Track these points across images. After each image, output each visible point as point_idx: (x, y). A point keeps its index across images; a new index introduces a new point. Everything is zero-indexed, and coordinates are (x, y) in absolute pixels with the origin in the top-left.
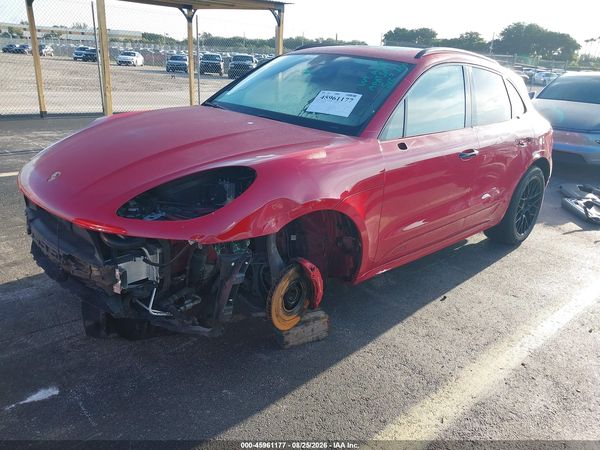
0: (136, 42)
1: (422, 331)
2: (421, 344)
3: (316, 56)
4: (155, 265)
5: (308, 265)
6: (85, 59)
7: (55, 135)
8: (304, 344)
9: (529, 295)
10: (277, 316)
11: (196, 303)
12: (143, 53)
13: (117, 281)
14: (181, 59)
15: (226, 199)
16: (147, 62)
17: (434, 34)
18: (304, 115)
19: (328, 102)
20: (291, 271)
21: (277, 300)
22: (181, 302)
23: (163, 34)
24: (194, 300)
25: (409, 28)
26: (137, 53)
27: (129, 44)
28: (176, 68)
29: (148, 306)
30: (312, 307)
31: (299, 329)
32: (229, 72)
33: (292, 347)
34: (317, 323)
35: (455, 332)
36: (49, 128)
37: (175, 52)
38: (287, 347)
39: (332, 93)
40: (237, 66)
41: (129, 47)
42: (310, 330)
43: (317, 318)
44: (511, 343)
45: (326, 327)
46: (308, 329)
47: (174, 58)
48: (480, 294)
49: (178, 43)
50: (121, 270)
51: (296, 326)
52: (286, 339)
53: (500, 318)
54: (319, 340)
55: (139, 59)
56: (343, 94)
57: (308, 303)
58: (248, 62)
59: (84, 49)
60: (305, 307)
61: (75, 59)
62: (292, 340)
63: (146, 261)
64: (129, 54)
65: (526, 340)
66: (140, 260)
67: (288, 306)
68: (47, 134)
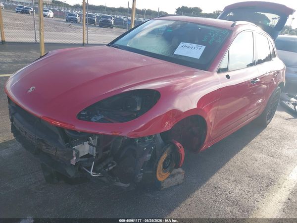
0: (49, 4)
1: (232, 179)
2: (233, 186)
3: (174, 22)
4: (95, 146)
5: (178, 144)
6: (23, 12)
7: (11, 54)
8: (171, 187)
9: (280, 156)
10: (159, 174)
11: (114, 166)
12: (53, 11)
13: (73, 157)
14: (74, 15)
15: (136, 107)
16: (55, 16)
17: (201, 11)
18: (172, 56)
19: (186, 49)
20: (169, 149)
21: (160, 165)
22: (107, 166)
23: (63, 2)
24: (113, 164)
25: (189, 7)
26: (50, 11)
27: (45, 6)
28: (72, 20)
29: (90, 171)
30: (177, 167)
31: (169, 180)
32: (100, 24)
33: (165, 189)
34: (179, 175)
35: (249, 179)
36: (7, 50)
37: (70, 11)
38: (162, 189)
39: (188, 44)
40: (104, 21)
41: (45, 7)
42: (175, 179)
43: (179, 173)
44: (279, 186)
45: (183, 177)
46: (174, 179)
47: (70, 15)
48: (255, 155)
49: (71, 6)
50: (76, 150)
51: (168, 178)
52: (162, 185)
53: (269, 170)
54: (178, 185)
55: (51, 14)
56: (194, 45)
57: (174, 165)
58: (109, 19)
59: (21, 7)
60: (173, 167)
61: (17, 12)
62: (165, 186)
63: (89, 144)
64: (46, 11)
65: (285, 184)
66: (86, 144)
67: (165, 167)
68: (6, 54)
